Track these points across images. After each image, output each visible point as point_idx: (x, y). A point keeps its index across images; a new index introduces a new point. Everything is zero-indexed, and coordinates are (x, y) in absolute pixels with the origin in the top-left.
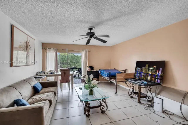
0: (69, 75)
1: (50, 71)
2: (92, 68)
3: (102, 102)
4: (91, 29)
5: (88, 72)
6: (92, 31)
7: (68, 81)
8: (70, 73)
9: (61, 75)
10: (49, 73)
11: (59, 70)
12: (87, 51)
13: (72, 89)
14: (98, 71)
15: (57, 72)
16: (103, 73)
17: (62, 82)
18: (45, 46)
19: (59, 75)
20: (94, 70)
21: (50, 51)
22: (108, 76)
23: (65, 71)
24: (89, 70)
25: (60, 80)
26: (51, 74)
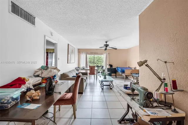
0: (94, 70)
1: (83, 67)
2: (111, 66)
3: (111, 83)
4: (106, 42)
5: (108, 69)
6: (107, 44)
7: (94, 74)
8: (95, 69)
9: (90, 70)
10: (83, 68)
11: (88, 67)
12: (108, 53)
13: (96, 79)
14: (116, 68)
15: (87, 68)
16: (119, 70)
17: (90, 74)
18: (80, 51)
19: (88, 70)
20: (113, 68)
21: (82, 54)
22: (121, 72)
23: (92, 68)
24: (109, 68)
25: (89, 73)
26: (83, 69)
